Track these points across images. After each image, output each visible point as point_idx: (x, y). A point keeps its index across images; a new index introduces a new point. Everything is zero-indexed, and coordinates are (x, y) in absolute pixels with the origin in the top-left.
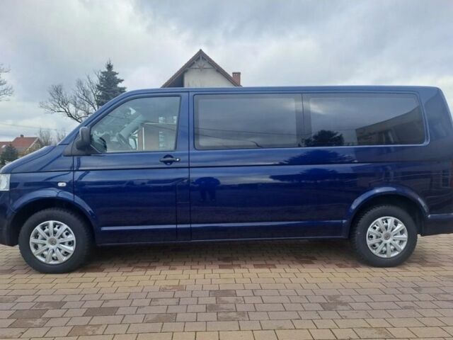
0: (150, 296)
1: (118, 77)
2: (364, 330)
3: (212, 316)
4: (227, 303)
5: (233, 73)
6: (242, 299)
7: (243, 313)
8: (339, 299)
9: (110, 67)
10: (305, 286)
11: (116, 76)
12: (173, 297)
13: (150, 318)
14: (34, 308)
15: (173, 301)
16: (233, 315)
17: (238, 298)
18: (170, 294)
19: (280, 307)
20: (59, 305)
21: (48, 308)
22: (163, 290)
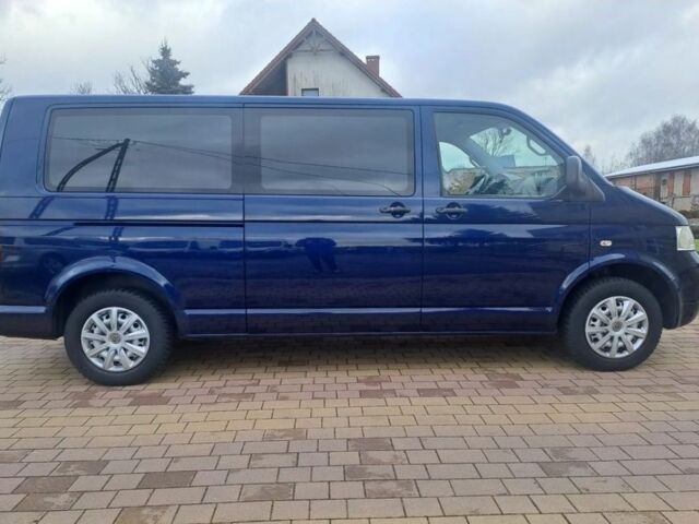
0: (249, 449)
1: (180, 68)
2: (623, 515)
3: (356, 488)
4: (379, 463)
5: (368, 58)
6: (404, 457)
7: (407, 483)
8: (572, 454)
9: (165, 52)
10: (510, 429)
11: (178, 66)
12: (287, 452)
13: (251, 492)
14: (55, 473)
15: (288, 460)
16: (391, 486)
17: (397, 453)
18: (281, 446)
19: (470, 471)
20: (96, 467)
21: (78, 472)
22: (268, 438)
